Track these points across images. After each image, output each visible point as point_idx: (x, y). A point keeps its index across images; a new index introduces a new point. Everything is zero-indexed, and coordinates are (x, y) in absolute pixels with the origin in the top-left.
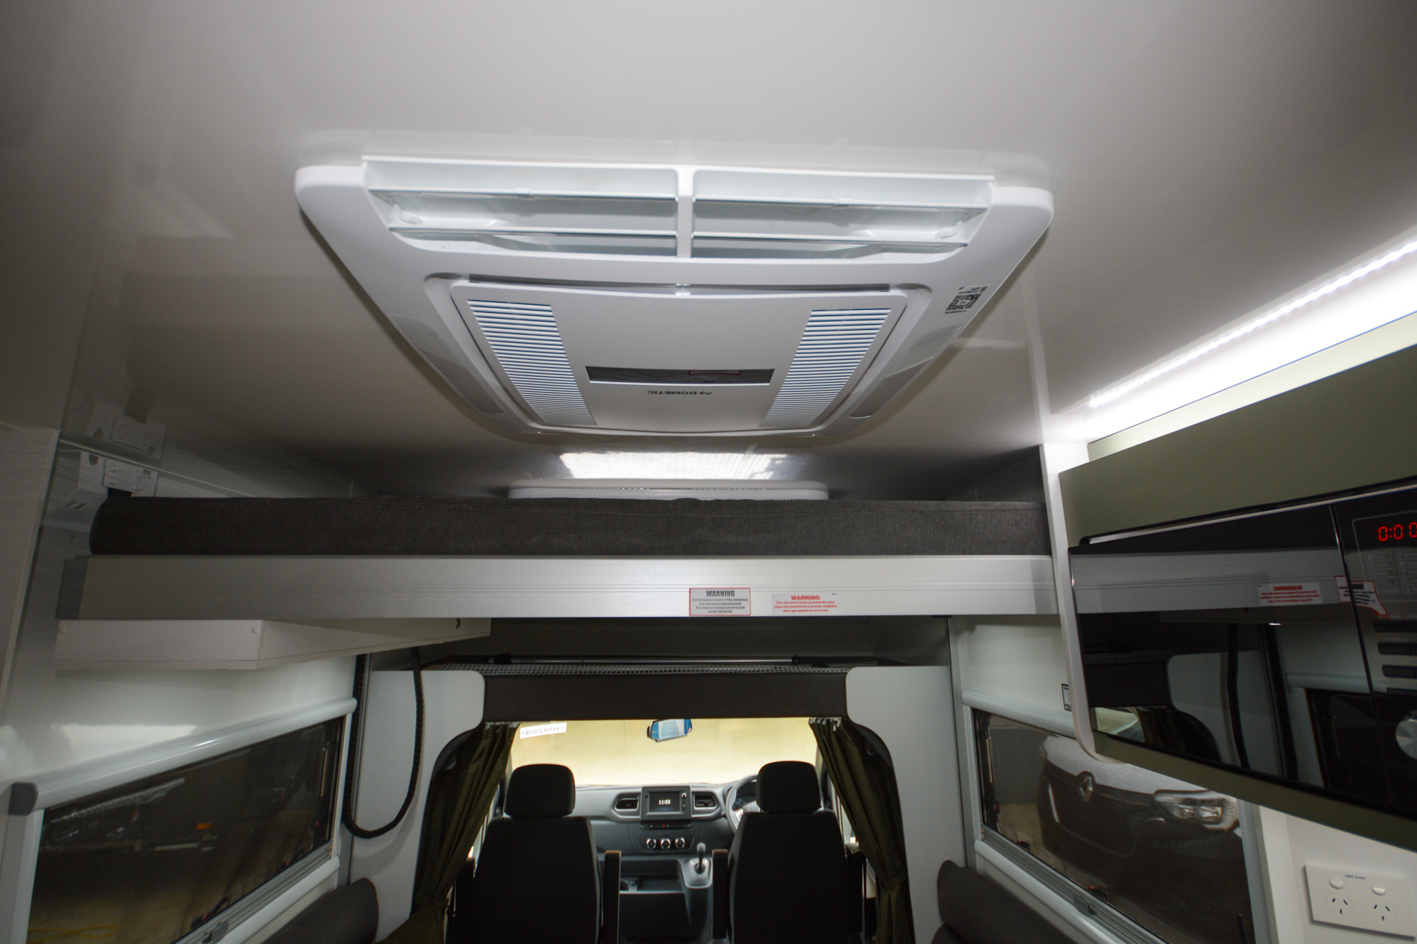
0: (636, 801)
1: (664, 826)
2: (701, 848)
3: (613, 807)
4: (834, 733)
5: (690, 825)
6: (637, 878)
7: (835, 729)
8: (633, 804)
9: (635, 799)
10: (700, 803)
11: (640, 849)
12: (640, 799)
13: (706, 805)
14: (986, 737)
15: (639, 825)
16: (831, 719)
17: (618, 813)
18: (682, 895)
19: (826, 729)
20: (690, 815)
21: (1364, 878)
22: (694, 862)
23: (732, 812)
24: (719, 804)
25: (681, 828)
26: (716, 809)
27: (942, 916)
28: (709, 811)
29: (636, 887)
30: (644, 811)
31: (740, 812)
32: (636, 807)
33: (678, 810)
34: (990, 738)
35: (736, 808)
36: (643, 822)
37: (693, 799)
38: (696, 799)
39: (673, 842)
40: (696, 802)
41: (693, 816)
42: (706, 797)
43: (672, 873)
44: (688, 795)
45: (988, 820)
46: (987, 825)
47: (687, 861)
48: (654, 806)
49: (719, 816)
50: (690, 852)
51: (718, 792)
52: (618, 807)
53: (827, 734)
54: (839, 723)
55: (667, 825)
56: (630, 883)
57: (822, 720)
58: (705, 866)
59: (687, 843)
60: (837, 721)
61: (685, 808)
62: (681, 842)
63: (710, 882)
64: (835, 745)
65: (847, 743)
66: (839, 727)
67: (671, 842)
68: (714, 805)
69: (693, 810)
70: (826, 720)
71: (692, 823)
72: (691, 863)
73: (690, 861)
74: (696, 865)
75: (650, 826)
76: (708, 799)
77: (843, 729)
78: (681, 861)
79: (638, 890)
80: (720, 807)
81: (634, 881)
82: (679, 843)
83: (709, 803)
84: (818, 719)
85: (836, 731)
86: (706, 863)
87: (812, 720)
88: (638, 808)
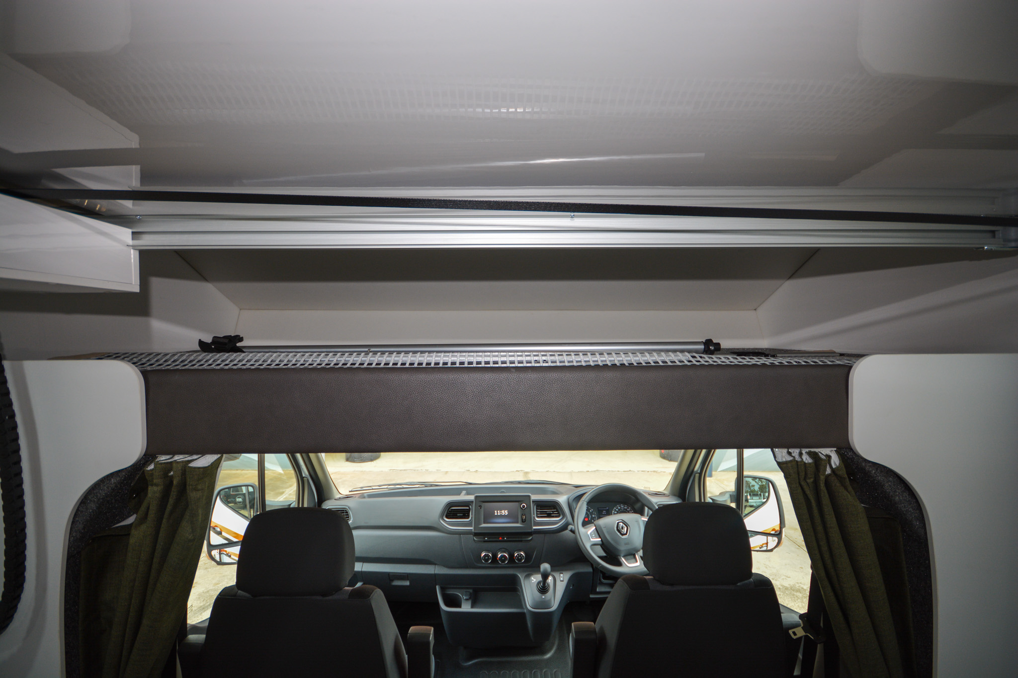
0: (469, 510)
1: (500, 539)
2: (545, 569)
3: (442, 516)
4: (828, 479)
5: (530, 538)
6: (471, 591)
7: (828, 471)
8: (465, 514)
9: (468, 508)
10: (542, 513)
11: (474, 561)
12: (473, 508)
13: (549, 516)
15: (472, 536)
16: (820, 450)
17: (448, 524)
18: (522, 616)
20: (531, 528)
22: (536, 579)
23: (582, 530)
24: (564, 515)
25: (521, 541)
26: (562, 520)
28: (553, 523)
29: (469, 603)
30: (477, 523)
31: (591, 529)
32: (468, 518)
33: (517, 522)
35: (585, 524)
36: (476, 534)
37: (533, 508)
38: (537, 509)
39: (511, 556)
40: (537, 511)
41: (535, 528)
42: (549, 508)
43: (511, 587)
44: (529, 506)
47: (528, 576)
48: (489, 517)
49: (564, 528)
50: (531, 566)
51: (563, 502)
52: (447, 517)
53: (810, 481)
54: (835, 460)
55: (504, 538)
56: (463, 598)
57: (801, 454)
58: (549, 585)
59: (528, 557)
60: (829, 457)
61: (525, 519)
62: (520, 556)
63: (555, 605)
64: (826, 500)
65: (845, 493)
66: (837, 468)
67: (509, 556)
68: (559, 516)
69: (534, 521)
70: (809, 453)
71: (534, 536)
72: (532, 580)
73: (532, 578)
74: (539, 583)
75: (484, 538)
76: (552, 509)
77: (843, 473)
78: (521, 576)
79: (472, 607)
80: (567, 518)
81: (467, 598)
82: (518, 557)
83: (553, 514)
84: (795, 452)
85: (829, 475)
86: (550, 581)
87: (782, 454)
88: (470, 518)
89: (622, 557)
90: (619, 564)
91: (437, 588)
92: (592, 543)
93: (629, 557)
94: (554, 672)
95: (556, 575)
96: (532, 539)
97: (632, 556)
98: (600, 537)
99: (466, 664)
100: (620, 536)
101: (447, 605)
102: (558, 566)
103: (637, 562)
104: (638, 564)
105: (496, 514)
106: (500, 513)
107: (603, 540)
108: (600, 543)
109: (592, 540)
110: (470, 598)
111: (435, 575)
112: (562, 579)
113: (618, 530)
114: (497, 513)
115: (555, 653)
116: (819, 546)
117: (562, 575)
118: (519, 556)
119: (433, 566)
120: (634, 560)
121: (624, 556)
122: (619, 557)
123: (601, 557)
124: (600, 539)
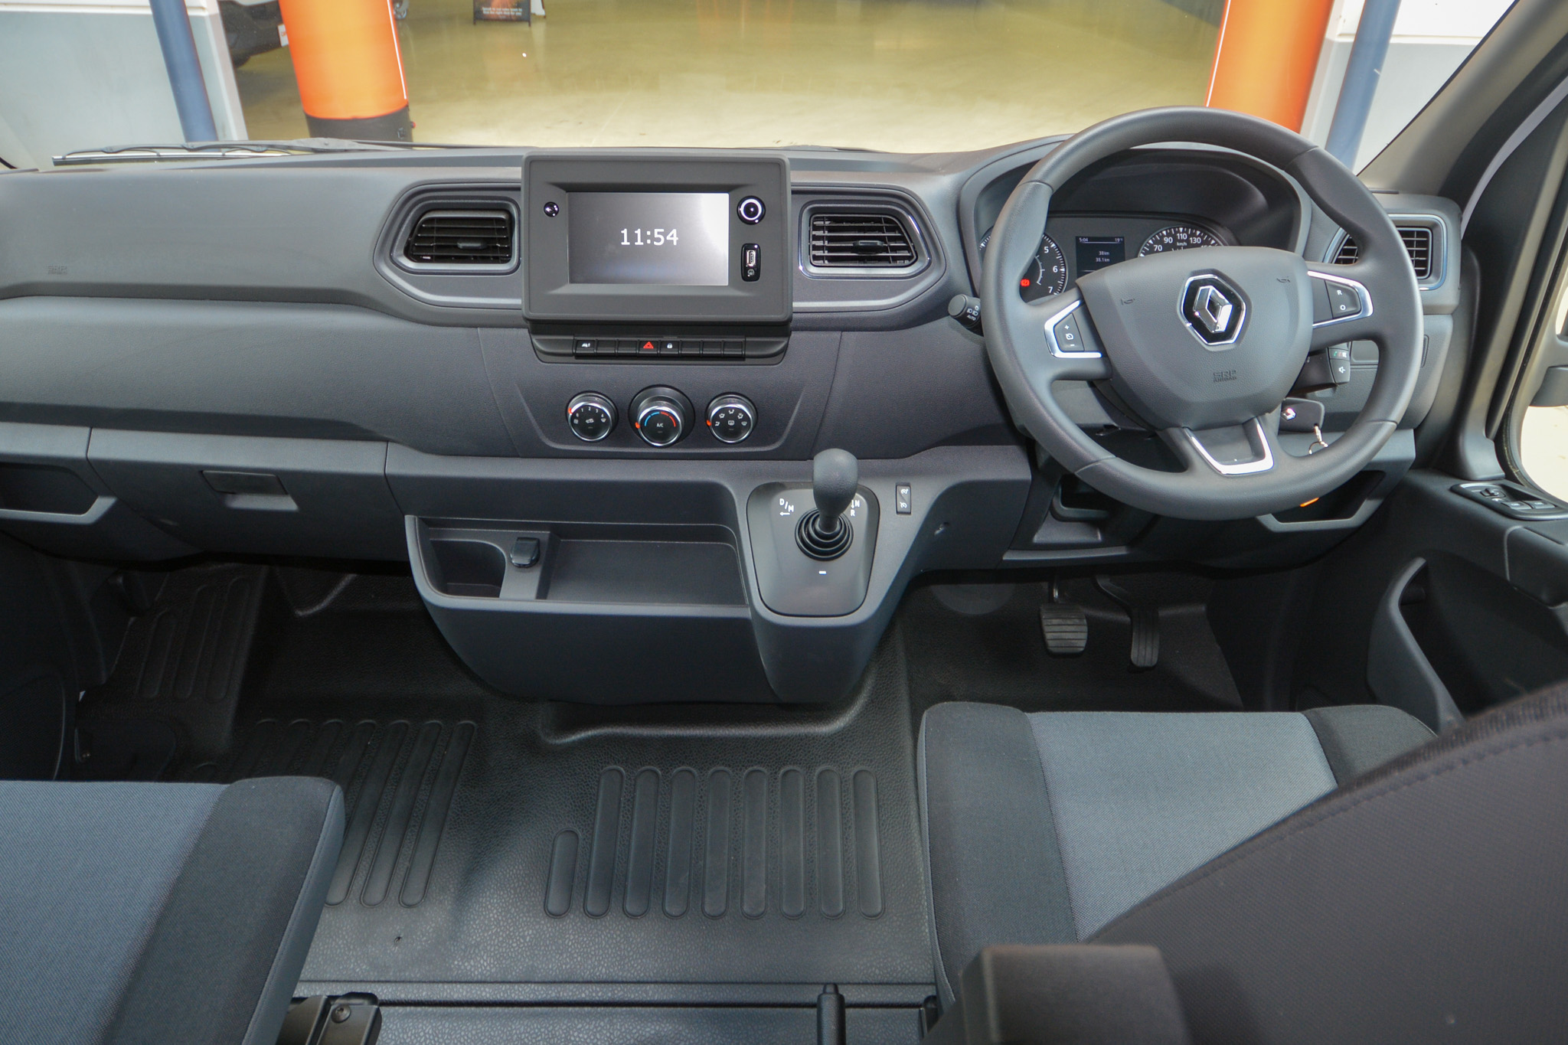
0: (506, 225)
1: (648, 348)
3: (384, 247)
5: (780, 346)
6: (544, 535)
8: (491, 241)
9: (503, 218)
10: (835, 247)
11: (540, 433)
12: (520, 213)
13: (867, 258)
15: (523, 331)
17: (419, 285)
18: (740, 629)
20: (784, 306)
22: (796, 504)
23: (1018, 310)
24: (936, 255)
25: (739, 359)
28: (885, 288)
29: (533, 578)
30: (546, 280)
31: (1062, 310)
32: (506, 260)
36: (538, 326)
37: (797, 224)
38: (813, 225)
39: (695, 415)
40: (812, 238)
41: (800, 304)
42: (869, 225)
47: (767, 491)
48: (595, 255)
49: (933, 309)
50: (780, 454)
52: (411, 253)
55: (664, 344)
56: (510, 559)
58: (847, 530)
59: (769, 420)
61: (757, 268)
62: (734, 417)
63: (866, 604)
67: (683, 415)
68: (912, 260)
69: (797, 281)
71: (796, 338)
72: (782, 508)
73: (782, 501)
74: (806, 521)
75: (578, 343)
76: (880, 230)
78: (737, 493)
79: (542, 593)
80: (945, 270)
81: (526, 561)
82: (724, 422)
83: (885, 250)
86: (853, 513)
88: (514, 261)
89: (1188, 432)
90: (1176, 462)
91: (410, 523)
92: (1059, 370)
93: (1220, 433)
94: (852, 774)
95: (883, 491)
96: (787, 349)
97: (1238, 431)
98: (1100, 346)
99: (558, 742)
100: (1202, 341)
101: (444, 585)
102: (890, 460)
103: (1259, 454)
104: (1266, 464)
105: (625, 243)
106: (644, 238)
107: (1109, 363)
108: (1096, 371)
109: (1059, 354)
110: (533, 564)
111: (387, 480)
112: (903, 505)
113: (1188, 314)
114: (632, 238)
115: (861, 715)
117: (904, 491)
118: (728, 417)
119: (380, 446)
120: (1244, 447)
121: (1201, 429)
122: (1174, 432)
123: (1090, 431)
124: (1098, 355)
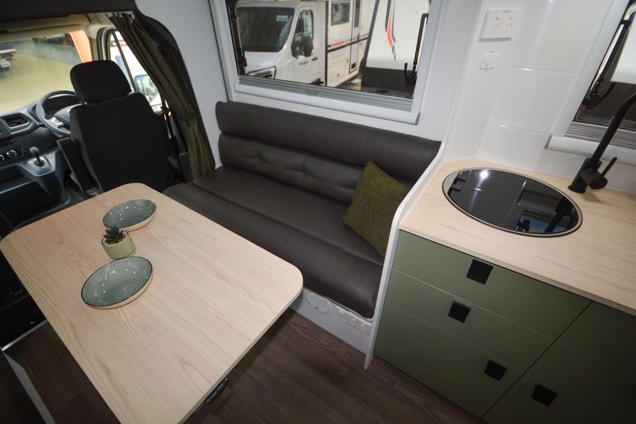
2: (34, 150)
4: (132, 25)
5: (13, 140)
7: (132, 22)
10: (12, 123)
14: (236, 18)
16: (126, 12)
19: (124, 21)
20: (10, 134)
21: (509, 11)
22: (32, 161)
23: (48, 122)
25: (7, 144)
26: (30, 123)
27: (221, 129)
28: (26, 127)
31: (53, 120)
34: (238, 18)
38: (7, 122)
39: (5, 156)
40: (8, 124)
41: (12, 133)
45: (240, 72)
46: (241, 74)
47: (25, 163)
49: (35, 127)
51: (25, 112)
53: (127, 26)
54: (133, 17)
57: (118, 14)
58: (43, 161)
59: (19, 152)
60: (130, 16)
61: (1, 130)
62: (12, 153)
63: (53, 168)
64: (135, 35)
65: (143, 32)
66: (135, 19)
67: (3, 156)
68: (27, 122)
69: (10, 130)
70: (123, 14)
71: (15, 139)
72: (30, 163)
74: (35, 162)
76: (19, 119)
77: (137, 21)
78: (21, 165)
80: (34, 122)
83: (22, 122)
84: (116, 14)
85: (133, 23)
86: (42, 159)
87: (110, 15)
92: (58, 127)
95: (45, 155)
96: (14, 140)
98: (62, 122)
102: (44, 151)
107: (64, 122)
108: (63, 125)
109: (57, 125)
112: (51, 156)
115: (71, 200)
116: (140, 56)
117: (50, 154)
